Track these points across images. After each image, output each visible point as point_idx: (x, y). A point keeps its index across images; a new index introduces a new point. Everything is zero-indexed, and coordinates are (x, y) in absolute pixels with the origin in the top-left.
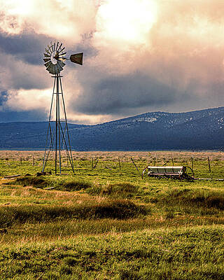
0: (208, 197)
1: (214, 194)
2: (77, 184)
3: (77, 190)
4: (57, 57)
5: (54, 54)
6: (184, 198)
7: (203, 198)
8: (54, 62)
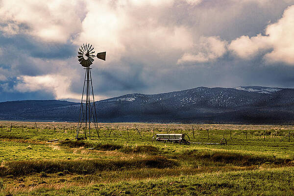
0: (213, 155)
1: (216, 153)
2: (111, 146)
3: (112, 150)
4: (87, 55)
5: (86, 52)
6: (195, 156)
7: (209, 155)
8: (86, 58)
